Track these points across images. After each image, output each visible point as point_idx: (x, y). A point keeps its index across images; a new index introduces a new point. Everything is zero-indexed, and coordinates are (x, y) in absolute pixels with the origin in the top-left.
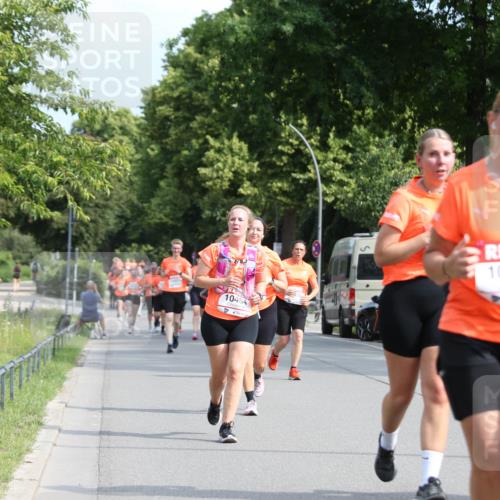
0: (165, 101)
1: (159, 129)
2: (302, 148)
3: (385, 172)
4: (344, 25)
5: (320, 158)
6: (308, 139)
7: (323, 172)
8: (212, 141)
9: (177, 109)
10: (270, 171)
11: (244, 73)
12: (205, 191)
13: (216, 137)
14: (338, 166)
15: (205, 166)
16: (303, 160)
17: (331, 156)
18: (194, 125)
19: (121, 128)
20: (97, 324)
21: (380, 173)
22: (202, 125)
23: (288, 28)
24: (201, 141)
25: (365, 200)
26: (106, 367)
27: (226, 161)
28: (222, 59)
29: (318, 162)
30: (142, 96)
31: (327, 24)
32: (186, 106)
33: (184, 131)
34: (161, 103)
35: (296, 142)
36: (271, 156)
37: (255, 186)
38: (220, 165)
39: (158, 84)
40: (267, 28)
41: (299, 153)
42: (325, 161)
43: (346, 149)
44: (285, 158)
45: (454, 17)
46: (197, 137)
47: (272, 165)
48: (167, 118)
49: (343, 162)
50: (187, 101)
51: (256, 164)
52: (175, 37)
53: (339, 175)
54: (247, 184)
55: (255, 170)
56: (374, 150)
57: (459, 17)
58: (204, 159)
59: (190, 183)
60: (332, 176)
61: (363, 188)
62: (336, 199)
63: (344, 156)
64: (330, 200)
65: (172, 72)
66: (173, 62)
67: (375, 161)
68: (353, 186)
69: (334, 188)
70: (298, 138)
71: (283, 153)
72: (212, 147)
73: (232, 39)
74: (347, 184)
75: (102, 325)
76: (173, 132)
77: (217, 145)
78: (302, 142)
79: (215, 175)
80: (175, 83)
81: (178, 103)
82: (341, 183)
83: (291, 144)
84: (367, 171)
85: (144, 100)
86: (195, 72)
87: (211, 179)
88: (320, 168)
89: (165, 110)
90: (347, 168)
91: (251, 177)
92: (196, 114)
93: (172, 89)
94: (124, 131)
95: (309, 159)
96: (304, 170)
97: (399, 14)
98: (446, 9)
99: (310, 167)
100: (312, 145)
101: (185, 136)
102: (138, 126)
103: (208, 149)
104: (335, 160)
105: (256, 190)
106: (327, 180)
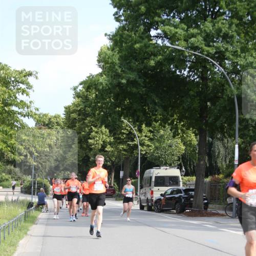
0: (74, 111)
1: (72, 123)
2: (132, 131)
3: (166, 141)
4: (148, 80)
5: (139, 135)
6: (134, 127)
7: (141, 141)
8: (93, 128)
9: (79, 115)
10: (118, 141)
11: (106, 101)
12: (91, 149)
13: (95, 127)
14: (147, 139)
15: (91, 139)
16: (132, 136)
17: (144, 134)
18: (86, 121)
19: (57, 123)
20: (44, 206)
21: (164, 142)
22: (90, 122)
23: (124, 81)
24: (89, 128)
25: (158, 153)
26: (47, 225)
27: (100, 137)
28: (96, 95)
29: (139, 137)
30: (64, 109)
31: (140, 80)
32: (83, 114)
33: (82, 124)
34: (72, 113)
35: (129, 129)
36: (119, 134)
37: (112, 147)
38: (97, 138)
39: (71, 104)
40: (115, 82)
41: (130, 133)
42: (141, 137)
43: (150, 131)
44: (124, 136)
45: (194, 77)
46: (88, 126)
47: (119, 138)
48: (75, 118)
49: (149, 137)
50: (83, 111)
51: (112, 138)
52: (77, 85)
53: (147, 143)
54: (109, 146)
55: (112, 141)
56: (162, 132)
57: (196, 77)
58: (90, 136)
59: (85, 146)
60: (144, 143)
61: (157, 148)
62: (146, 153)
63: (149, 134)
64: (144, 153)
65: (77, 100)
66: (78, 95)
67: (162, 136)
68: (153, 147)
69: (145, 148)
70: (130, 127)
71: (124, 133)
72: (94, 131)
73: (101, 87)
74: (151, 146)
75: (47, 207)
76: (77, 125)
77: (96, 130)
78: (131, 129)
79: (95, 143)
80: (78, 104)
81: (80, 112)
82: (148, 146)
83: (127, 130)
84: (158, 141)
85: (65, 111)
86: (87, 99)
87: (94, 144)
88: (139, 140)
89: (74, 115)
90: (151, 140)
91: (110, 144)
92: (87, 117)
93: (77, 107)
94: (58, 124)
95: (135, 136)
96: (133, 140)
97: (171, 75)
98: (191, 73)
99: (135, 139)
100: (136, 130)
101: (82, 126)
102: (63, 122)
103: (92, 132)
104: (146, 136)
105: (112, 149)
106: (142, 145)
